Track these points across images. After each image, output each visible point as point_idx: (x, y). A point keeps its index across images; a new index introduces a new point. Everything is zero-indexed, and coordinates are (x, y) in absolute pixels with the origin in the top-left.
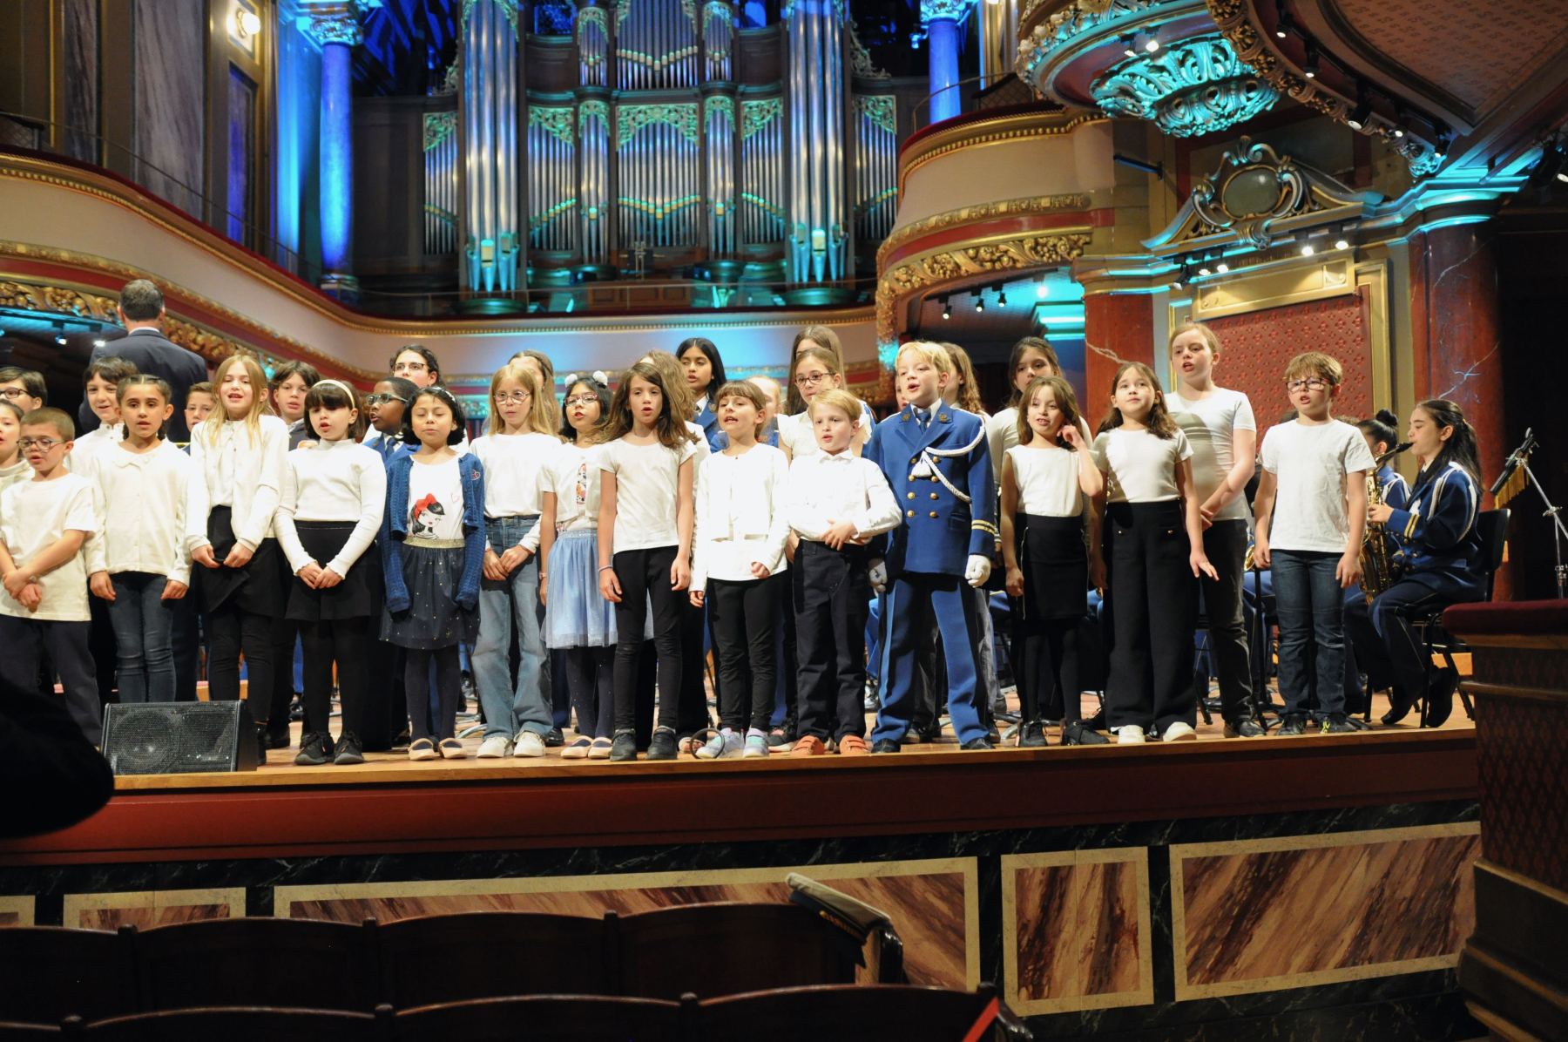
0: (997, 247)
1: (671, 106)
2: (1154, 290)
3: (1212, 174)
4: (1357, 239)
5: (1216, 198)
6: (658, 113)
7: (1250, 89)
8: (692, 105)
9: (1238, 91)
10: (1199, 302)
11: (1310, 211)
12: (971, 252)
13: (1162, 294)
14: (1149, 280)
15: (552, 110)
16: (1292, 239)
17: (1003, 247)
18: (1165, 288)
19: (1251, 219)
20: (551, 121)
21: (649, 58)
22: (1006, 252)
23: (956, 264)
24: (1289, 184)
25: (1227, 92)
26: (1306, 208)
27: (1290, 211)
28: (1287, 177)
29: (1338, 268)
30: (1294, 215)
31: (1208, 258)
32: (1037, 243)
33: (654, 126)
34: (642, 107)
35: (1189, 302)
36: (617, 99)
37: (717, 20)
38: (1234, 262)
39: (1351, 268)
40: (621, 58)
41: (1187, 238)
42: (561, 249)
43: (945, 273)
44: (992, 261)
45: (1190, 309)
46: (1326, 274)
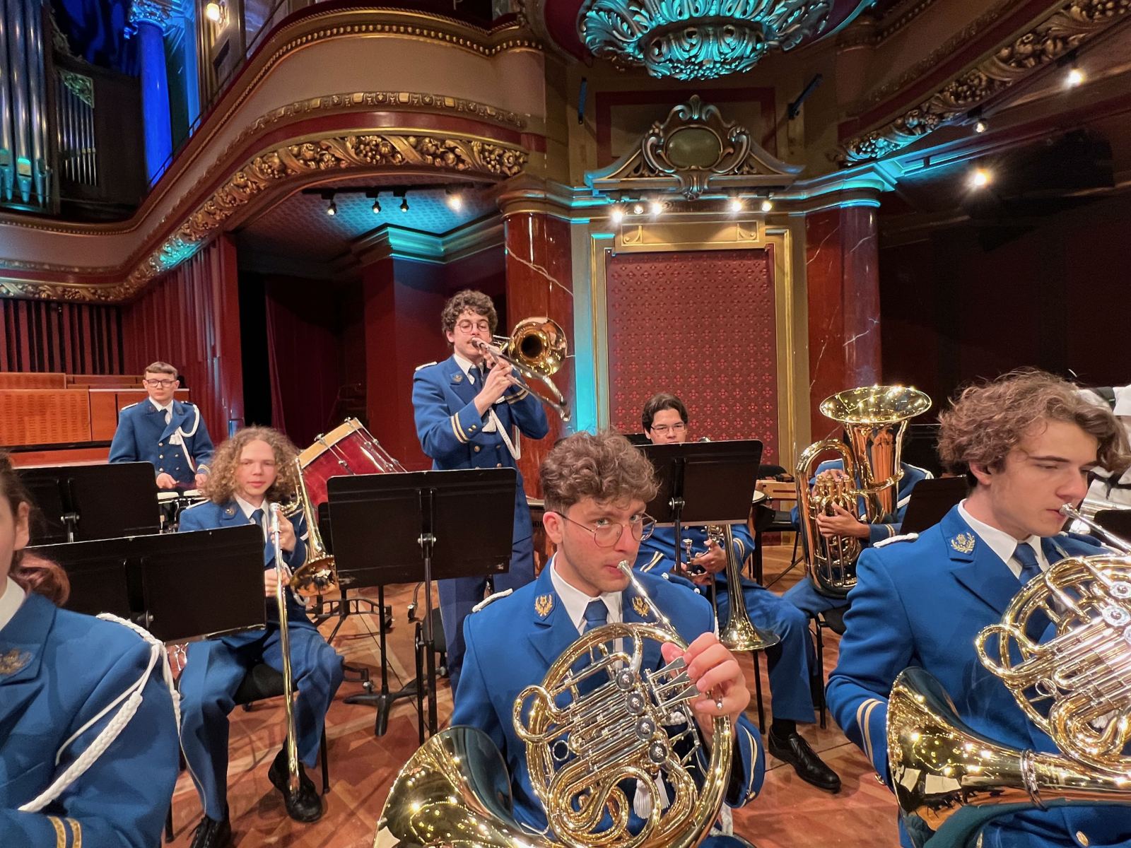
0: (443, 142)
2: (575, 220)
3: (664, 120)
5: (664, 145)
10: (621, 238)
11: (749, 173)
12: (412, 140)
13: (580, 226)
14: (568, 209)
16: (724, 196)
17: (450, 143)
18: (586, 220)
19: (694, 170)
22: (452, 150)
23: (393, 148)
24: (737, 146)
26: (746, 169)
27: (733, 169)
29: (753, 227)
30: (735, 174)
32: (483, 148)
35: (613, 236)
39: (763, 229)
41: (627, 177)
43: (372, 158)
44: (434, 156)
45: (613, 242)
46: (739, 230)
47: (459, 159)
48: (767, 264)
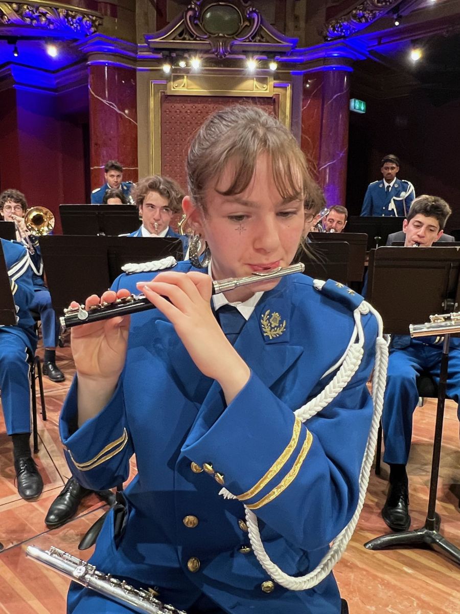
0: (37, 9)
2: (139, 68)
5: (200, 17)
10: (172, 83)
11: (260, 41)
12: (15, 6)
14: (135, 61)
16: (243, 56)
17: (42, 9)
19: (221, 37)
22: (44, 14)
24: (251, 21)
26: (258, 38)
27: (249, 38)
28: (254, 16)
29: (264, 81)
30: (250, 41)
32: (67, 14)
35: (165, 82)
39: (272, 82)
41: (174, 39)
44: (31, 18)
45: (166, 87)
46: (255, 83)
47: (49, 21)
48: (274, 109)
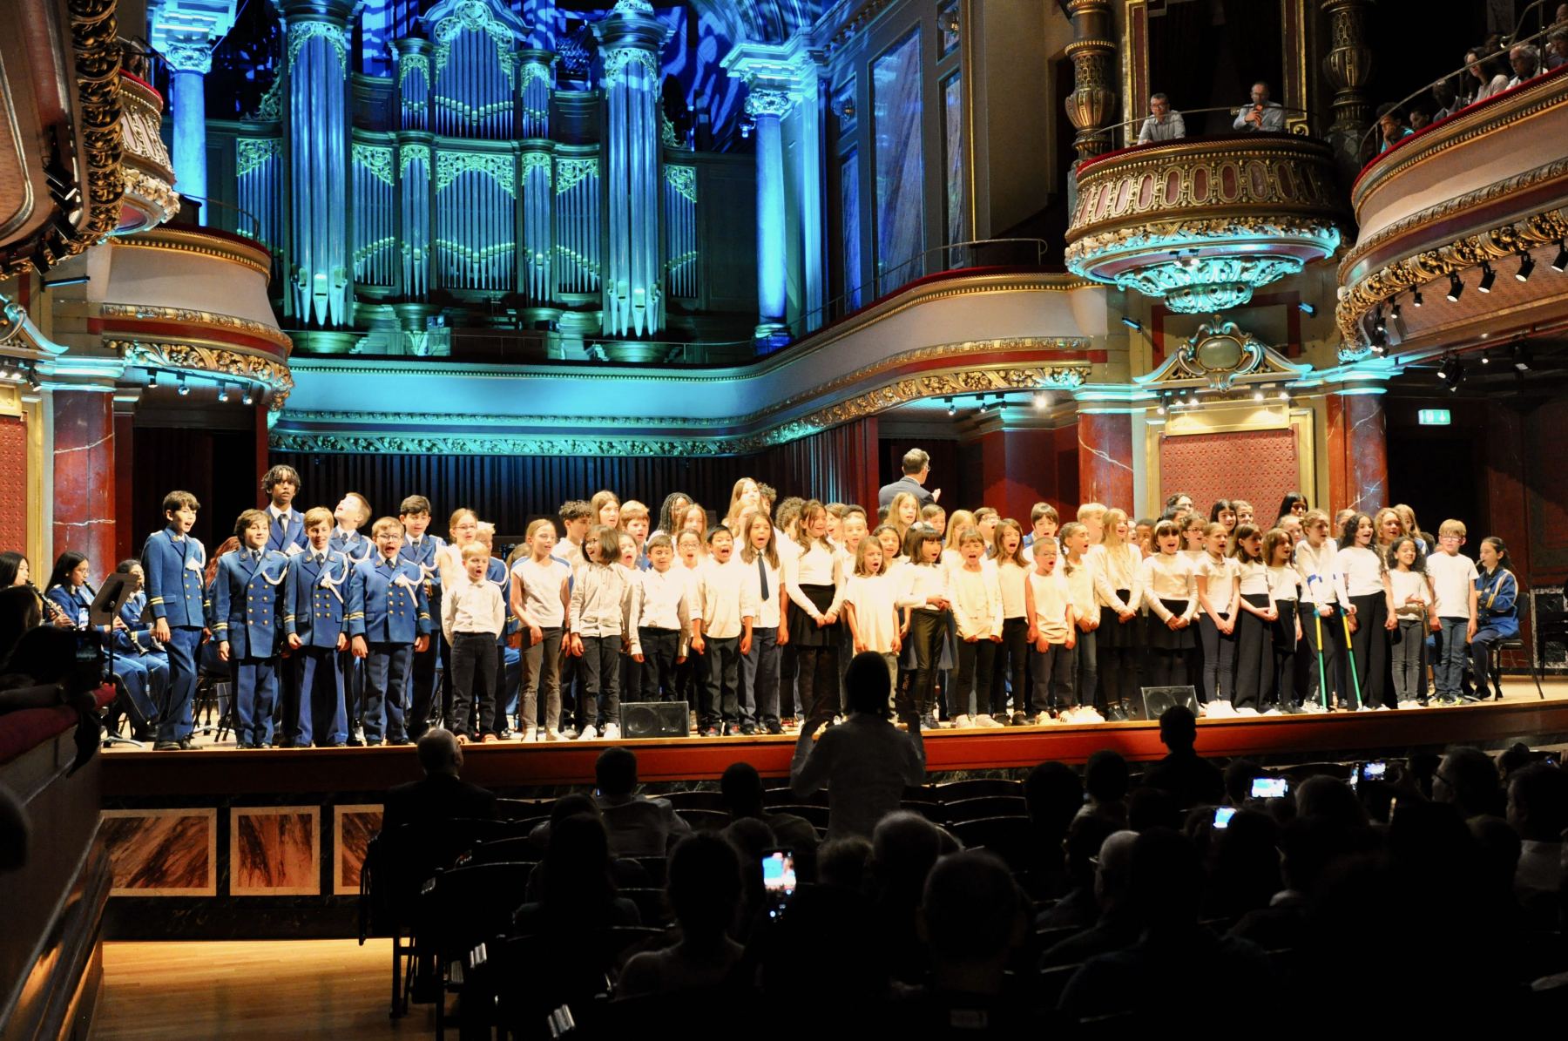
0: (1024, 372)
1: (489, 156)
3: (1192, 337)
4: (1293, 392)
5: (1194, 355)
6: (476, 163)
7: (1240, 290)
8: (510, 157)
9: (1232, 290)
10: (1170, 423)
11: (1264, 371)
12: (1002, 372)
13: (1139, 414)
14: (1129, 403)
15: (371, 148)
16: (1248, 387)
17: (1027, 373)
18: (1143, 410)
19: (1220, 372)
20: (370, 159)
21: (467, 107)
22: (1030, 377)
23: (989, 380)
24: (1251, 353)
25: (1225, 289)
26: (1261, 369)
27: (1251, 369)
28: (1252, 348)
29: (1278, 409)
30: (1252, 373)
31: (1183, 393)
32: (1054, 372)
33: (471, 173)
34: (461, 154)
35: (1163, 422)
36: (437, 144)
37: (537, 81)
38: (1201, 397)
39: (1287, 412)
40: (440, 105)
41: (1168, 379)
42: (378, 284)
44: (1018, 382)
45: (1163, 427)
46: (1266, 414)
47: (1035, 382)
48: (1293, 442)
